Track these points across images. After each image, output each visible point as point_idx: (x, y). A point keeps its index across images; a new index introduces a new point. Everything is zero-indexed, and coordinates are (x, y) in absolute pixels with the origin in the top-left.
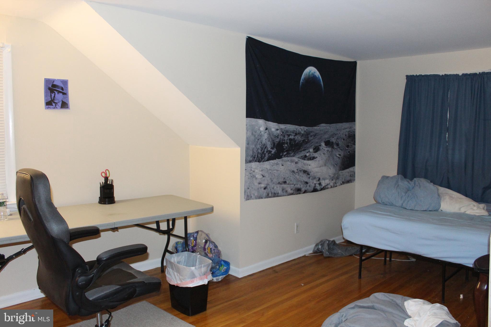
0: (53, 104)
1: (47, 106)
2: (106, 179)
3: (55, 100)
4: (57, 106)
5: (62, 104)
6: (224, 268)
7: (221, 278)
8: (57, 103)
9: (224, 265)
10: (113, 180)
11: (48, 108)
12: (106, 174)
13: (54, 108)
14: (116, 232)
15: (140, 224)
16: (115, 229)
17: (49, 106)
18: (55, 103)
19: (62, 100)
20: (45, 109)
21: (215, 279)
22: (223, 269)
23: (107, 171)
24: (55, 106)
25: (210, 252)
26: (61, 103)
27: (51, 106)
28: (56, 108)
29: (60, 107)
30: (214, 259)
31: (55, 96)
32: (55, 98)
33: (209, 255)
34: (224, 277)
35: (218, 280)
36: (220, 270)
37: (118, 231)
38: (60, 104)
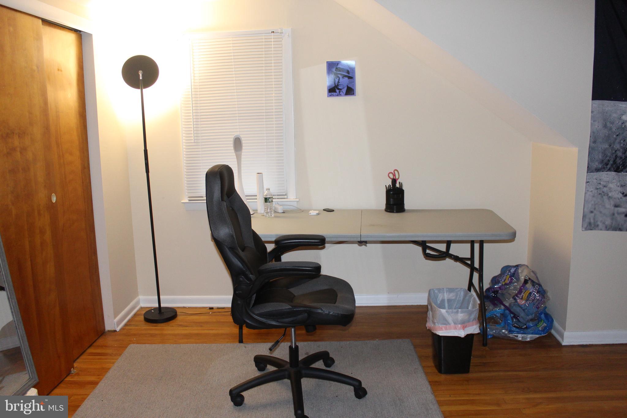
0: (336, 91)
1: (330, 94)
2: (394, 181)
3: (339, 86)
4: (341, 93)
5: (346, 91)
6: (543, 325)
7: (531, 338)
8: (341, 89)
9: (544, 321)
10: (402, 183)
11: (330, 96)
12: (394, 175)
13: (338, 95)
14: (364, 246)
15: (419, 241)
16: (362, 243)
17: (332, 93)
18: (338, 89)
19: (347, 86)
20: (328, 97)
21: (521, 337)
22: (542, 327)
23: (396, 172)
24: (339, 93)
25: (526, 297)
26: (346, 88)
27: (334, 93)
28: (340, 95)
29: (345, 93)
30: (526, 309)
31: (340, 82)
32: (339, 83)
33: (518, 300)
34: (536, 337)
35: (526, 338)
36: (538, 327)
37: (366, 246)
38: (344, 91)
